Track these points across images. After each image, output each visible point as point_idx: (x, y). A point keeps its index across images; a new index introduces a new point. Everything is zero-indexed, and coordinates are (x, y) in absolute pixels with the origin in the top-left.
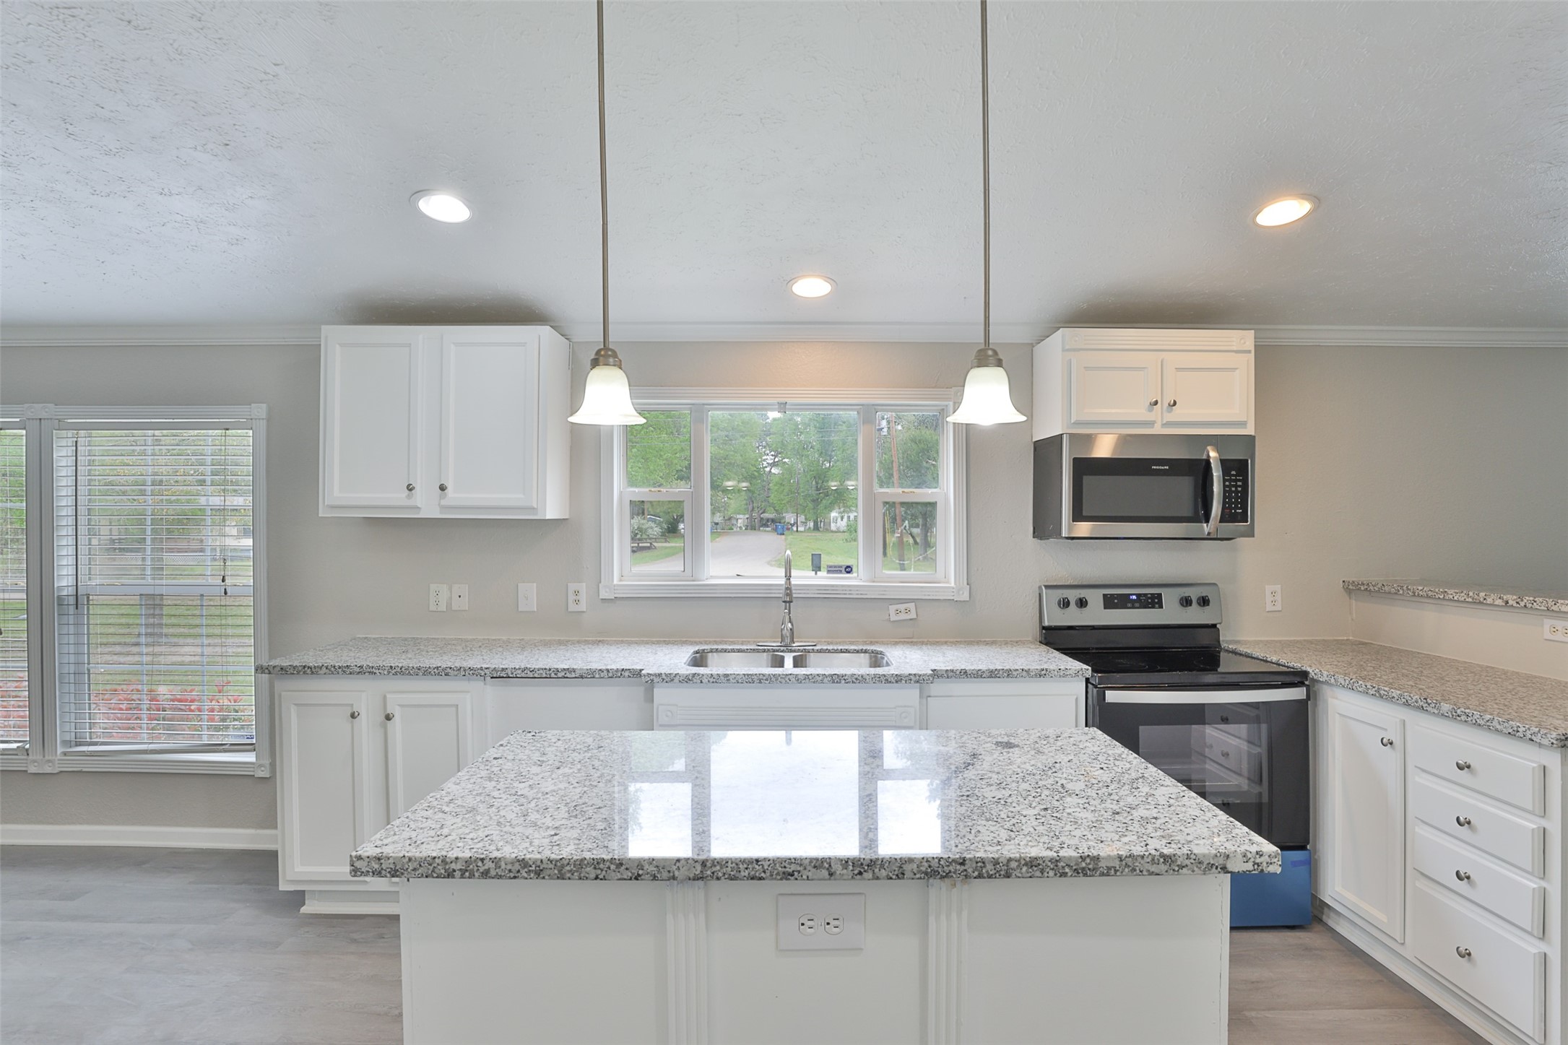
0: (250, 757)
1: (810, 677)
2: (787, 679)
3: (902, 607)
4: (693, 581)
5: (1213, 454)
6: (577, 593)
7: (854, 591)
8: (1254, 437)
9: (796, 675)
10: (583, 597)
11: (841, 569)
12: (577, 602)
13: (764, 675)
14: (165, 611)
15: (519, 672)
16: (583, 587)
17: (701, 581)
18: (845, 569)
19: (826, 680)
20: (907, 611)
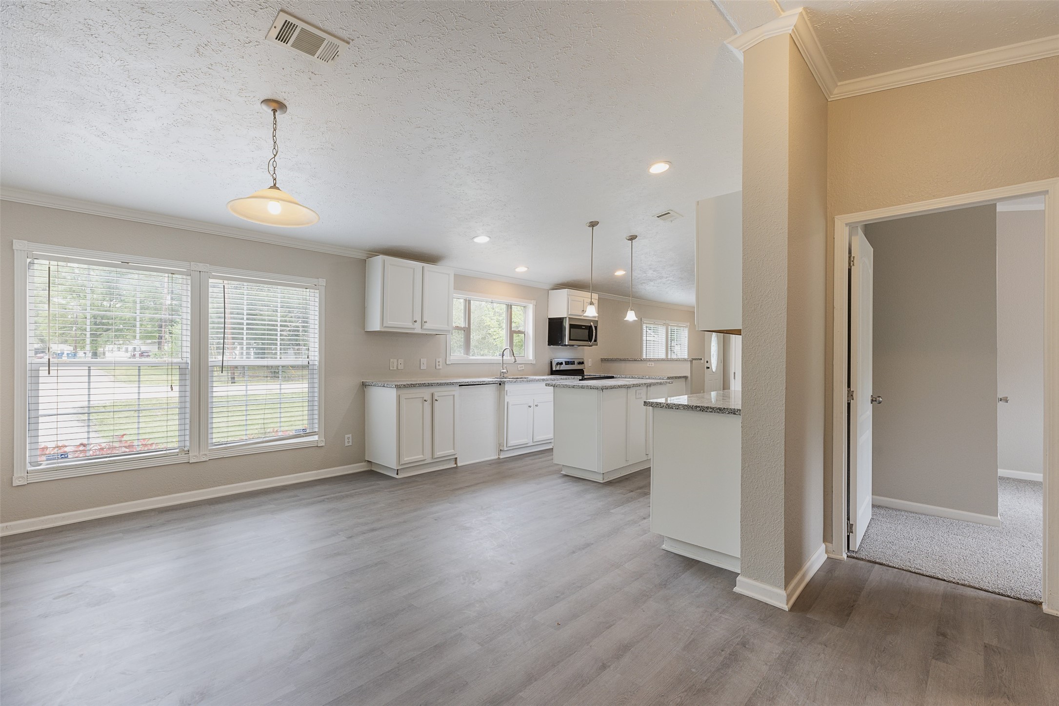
0: (316, 438)
5: (592, 324)
6: (439, 362)
8: (597, 321)
10: (441, 363)
12: (439, 365)
16: (440, 360)
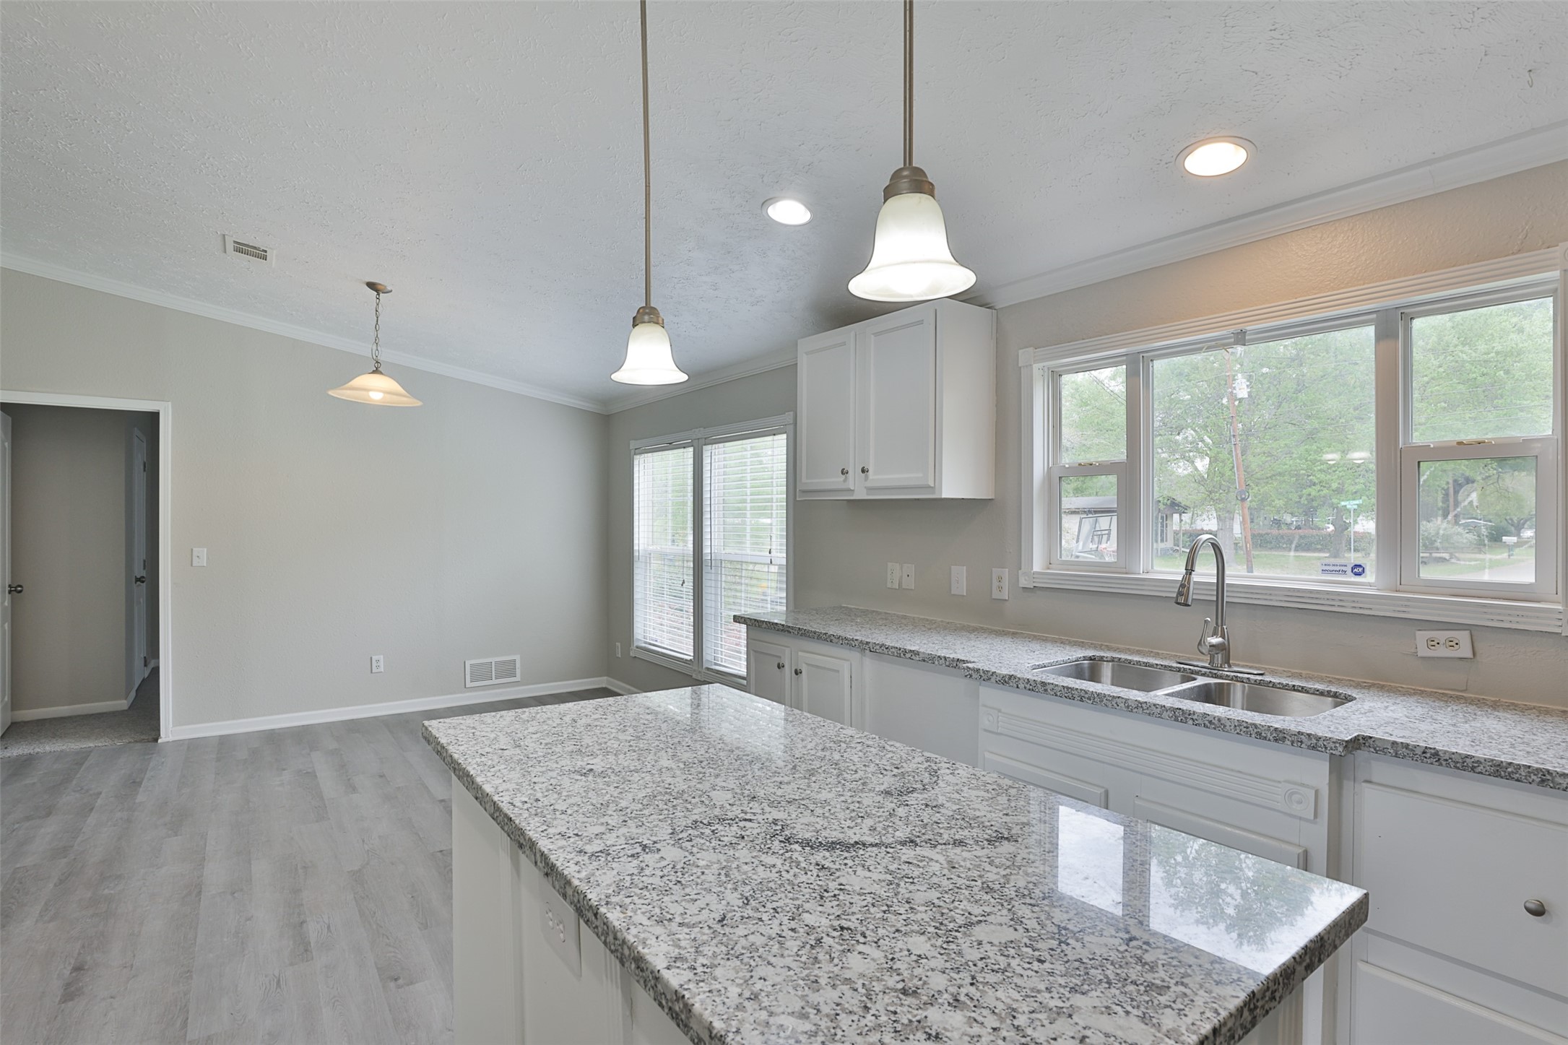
1: (1144, 705)
2: (1114, 703)
3: (1442, 636)
4: (1126, 573)
6: (1000, 578)
7: (1348, 601)
9: (1126, 700)
10: (1005, 584)
11: (1344, 568)
12: (1000, 588)
13: (1086, 692)
14: (744, 573)
15: (878, 647)
16: (1006, 573)
17: (1135, 574)
18: (1352, 569)
19: (1165, 715)
20: (1453, 644)
